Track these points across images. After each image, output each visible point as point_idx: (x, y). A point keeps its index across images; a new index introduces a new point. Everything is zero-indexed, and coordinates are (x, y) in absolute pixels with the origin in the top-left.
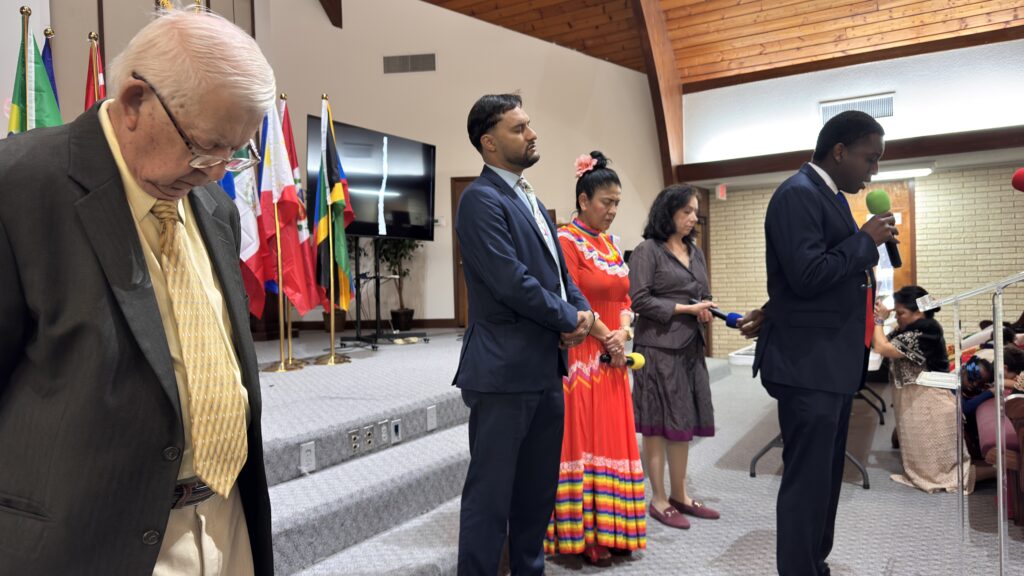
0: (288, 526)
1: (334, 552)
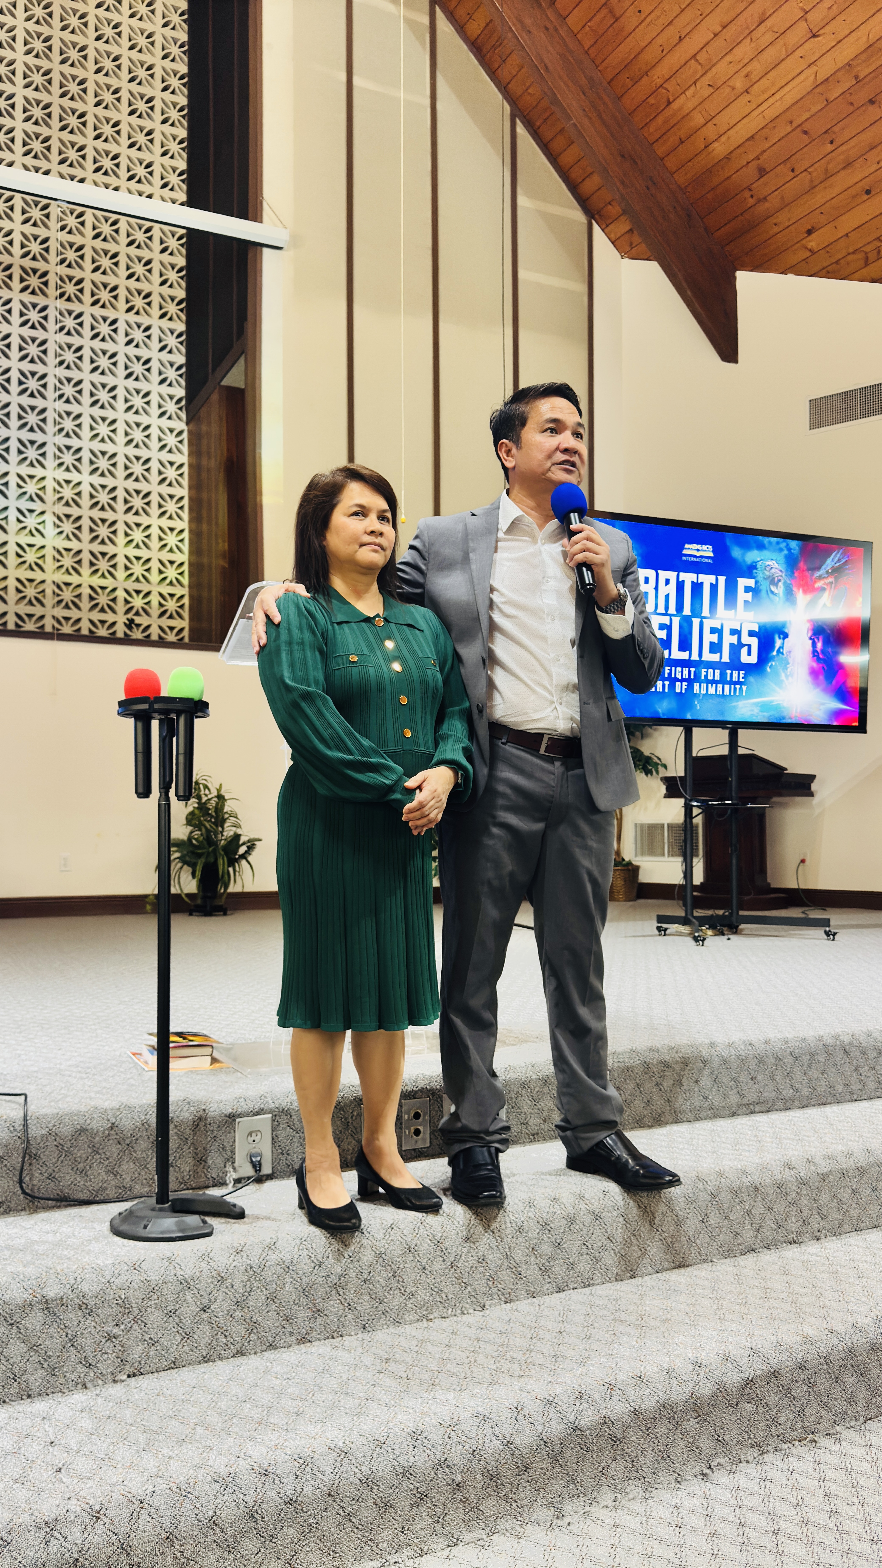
0: (52, 1292)
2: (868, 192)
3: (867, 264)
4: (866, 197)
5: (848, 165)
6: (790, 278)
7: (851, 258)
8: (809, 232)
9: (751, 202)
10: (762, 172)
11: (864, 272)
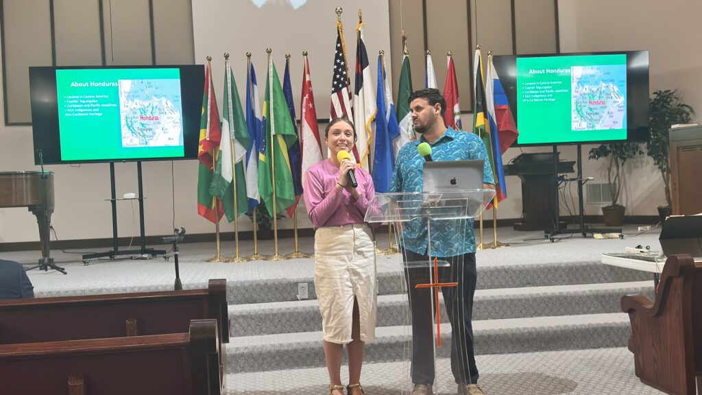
1: (273, 333)
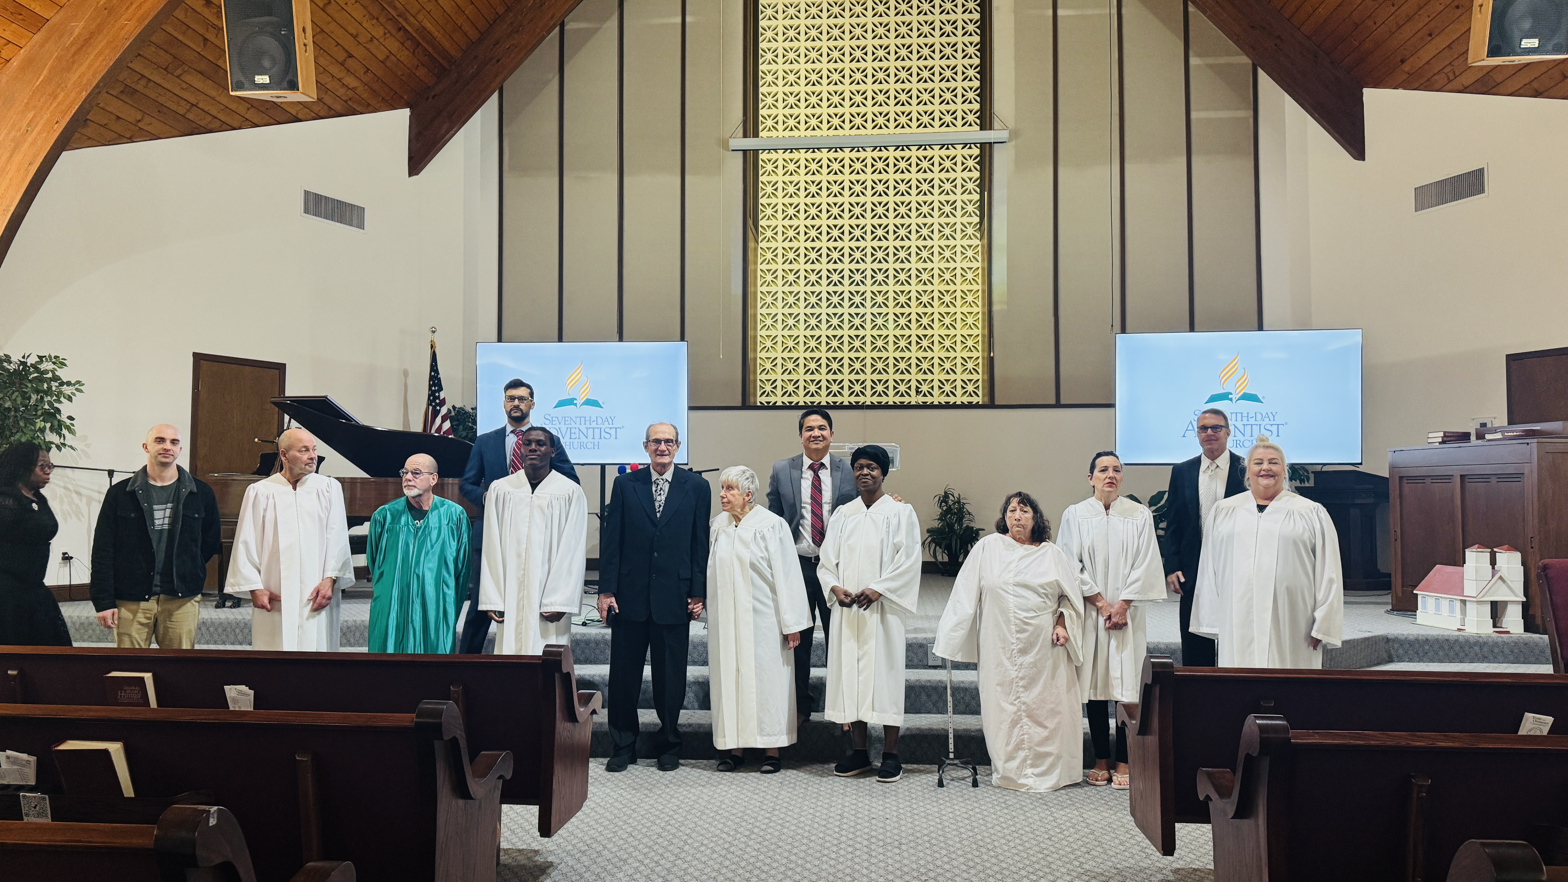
2: (1430, 35)
3: (1450, 81)
4: (1429, 38)
5: (1409, 19)
6: (1400, 92)
7: (1437, 77)
8: (1403, 61)
9: (1356, 43)
10: (1357, 26)
11: (1449, 86)
